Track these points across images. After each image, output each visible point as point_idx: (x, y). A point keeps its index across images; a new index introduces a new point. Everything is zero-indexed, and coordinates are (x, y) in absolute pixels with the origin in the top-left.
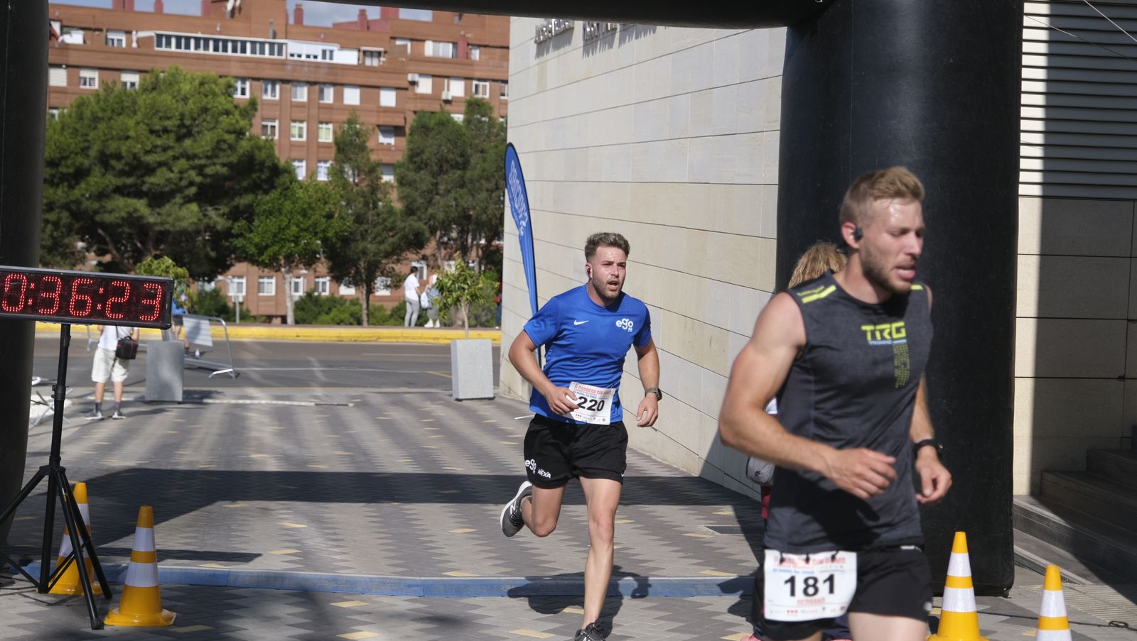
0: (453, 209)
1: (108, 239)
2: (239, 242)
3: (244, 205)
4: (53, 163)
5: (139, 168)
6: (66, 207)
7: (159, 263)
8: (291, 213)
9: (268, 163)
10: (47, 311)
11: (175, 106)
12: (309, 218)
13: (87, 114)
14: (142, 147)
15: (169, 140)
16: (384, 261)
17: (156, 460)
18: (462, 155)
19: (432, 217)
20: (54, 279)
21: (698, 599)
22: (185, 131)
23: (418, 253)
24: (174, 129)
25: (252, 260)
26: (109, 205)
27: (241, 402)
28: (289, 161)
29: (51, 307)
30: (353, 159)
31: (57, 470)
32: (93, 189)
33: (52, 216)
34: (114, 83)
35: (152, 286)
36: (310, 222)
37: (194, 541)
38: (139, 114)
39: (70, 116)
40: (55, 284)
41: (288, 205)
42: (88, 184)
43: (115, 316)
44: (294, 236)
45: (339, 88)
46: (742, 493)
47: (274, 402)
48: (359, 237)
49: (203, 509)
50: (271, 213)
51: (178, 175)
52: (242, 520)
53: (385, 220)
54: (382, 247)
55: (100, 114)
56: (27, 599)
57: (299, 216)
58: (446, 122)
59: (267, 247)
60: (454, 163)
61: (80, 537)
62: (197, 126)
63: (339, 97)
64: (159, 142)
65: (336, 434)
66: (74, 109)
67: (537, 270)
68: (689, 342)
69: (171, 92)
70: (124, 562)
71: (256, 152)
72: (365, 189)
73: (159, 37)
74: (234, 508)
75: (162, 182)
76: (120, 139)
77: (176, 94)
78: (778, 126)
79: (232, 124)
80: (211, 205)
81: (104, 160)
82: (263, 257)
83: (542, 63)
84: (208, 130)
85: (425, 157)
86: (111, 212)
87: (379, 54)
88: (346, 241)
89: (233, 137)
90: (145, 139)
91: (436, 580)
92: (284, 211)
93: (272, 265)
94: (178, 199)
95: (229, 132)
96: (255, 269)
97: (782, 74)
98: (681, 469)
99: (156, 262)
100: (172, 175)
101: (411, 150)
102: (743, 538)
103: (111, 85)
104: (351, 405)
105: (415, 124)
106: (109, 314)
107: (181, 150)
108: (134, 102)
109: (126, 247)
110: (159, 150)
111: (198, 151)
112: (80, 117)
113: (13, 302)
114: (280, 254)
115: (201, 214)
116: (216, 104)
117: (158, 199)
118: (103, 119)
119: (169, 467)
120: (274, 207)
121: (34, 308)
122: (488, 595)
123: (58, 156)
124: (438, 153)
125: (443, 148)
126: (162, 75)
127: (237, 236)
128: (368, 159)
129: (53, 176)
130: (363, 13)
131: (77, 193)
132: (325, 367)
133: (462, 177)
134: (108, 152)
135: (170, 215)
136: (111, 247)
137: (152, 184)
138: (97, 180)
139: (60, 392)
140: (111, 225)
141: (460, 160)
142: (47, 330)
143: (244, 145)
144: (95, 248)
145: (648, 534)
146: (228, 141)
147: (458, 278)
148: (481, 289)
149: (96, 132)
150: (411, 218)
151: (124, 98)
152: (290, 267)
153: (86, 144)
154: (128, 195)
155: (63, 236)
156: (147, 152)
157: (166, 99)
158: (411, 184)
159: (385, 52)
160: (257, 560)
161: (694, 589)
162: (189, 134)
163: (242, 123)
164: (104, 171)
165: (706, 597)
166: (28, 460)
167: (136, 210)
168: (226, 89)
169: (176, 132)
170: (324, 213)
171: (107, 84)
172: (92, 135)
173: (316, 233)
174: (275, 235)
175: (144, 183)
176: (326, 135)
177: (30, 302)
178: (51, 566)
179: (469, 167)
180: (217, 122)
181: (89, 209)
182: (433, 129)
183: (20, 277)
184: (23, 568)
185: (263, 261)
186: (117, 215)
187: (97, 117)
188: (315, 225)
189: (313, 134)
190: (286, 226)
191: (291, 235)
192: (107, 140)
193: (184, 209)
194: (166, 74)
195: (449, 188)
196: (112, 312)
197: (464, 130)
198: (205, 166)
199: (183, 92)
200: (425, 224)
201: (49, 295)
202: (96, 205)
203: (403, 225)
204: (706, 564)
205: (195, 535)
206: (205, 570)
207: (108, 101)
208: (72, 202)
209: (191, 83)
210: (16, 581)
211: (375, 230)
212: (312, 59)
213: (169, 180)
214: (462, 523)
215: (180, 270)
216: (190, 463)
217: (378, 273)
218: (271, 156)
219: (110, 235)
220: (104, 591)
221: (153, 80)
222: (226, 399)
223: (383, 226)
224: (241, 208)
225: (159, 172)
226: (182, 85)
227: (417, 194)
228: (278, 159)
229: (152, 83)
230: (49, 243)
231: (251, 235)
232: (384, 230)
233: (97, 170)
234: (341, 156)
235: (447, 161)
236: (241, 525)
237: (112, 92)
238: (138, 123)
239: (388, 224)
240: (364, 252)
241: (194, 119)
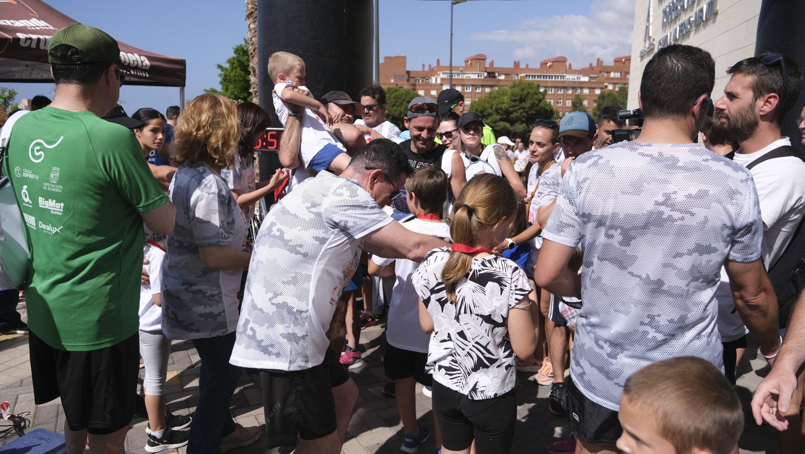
4: (482, 112)
5: (507, 112)
9: (549, 110)
11: (520, 92)
13: (493, 96)
15: (517, 103)
22: (522, 100)
24: (519, 99)
26: (498, 124)
28: (556, 109)
45: (582, 89)
51: (520, 114)
55: (496, 96)
58: (611, 94)
62: (526, 98)
63: (582, 92)
71: (545, 107)
73: (527, 76)
75: (515, 117)
76: (502, 103)
77: (520, 88)
79: (538, 98)
81: (497, 111)
84: (530, 100)
87: (595, 77)
90: (509, 103)
94: (520, 122)
95: (537, 100)
100: (516, 114)
107: (521, 106)
108: (507, 91)
110: (514, 106)
112: (491, 98)
115: (526, 127)
116: (533, 92)
117: (513, 122)
130: (591, 65)
134: (498, 108)
137: (511, 117)
143: (542, 104)
146: (537, 103)
153: (492, 106)
156: (510, 107)
157: (517, 90)
159: (598, 77)
162: (524, 101)
163: (541, 97)
167: (506, 126)
169: (520, 101)
172: (493, 103)
175: (509, 117)
176: (569, 103)
180: (533, 97)
186: (500, 127)
192: (498, 104)
197: (617, 97)
198: (528, 111)
199: (522, 88)
202: (494, 125)
209: (525, 85)
212: (573, 80)
213: (517, 116)
226: (522, 85)
228: (553, 109)
233: (495, 114)
237: (500, 92)
238: (508, 98)
241: (525, 96)
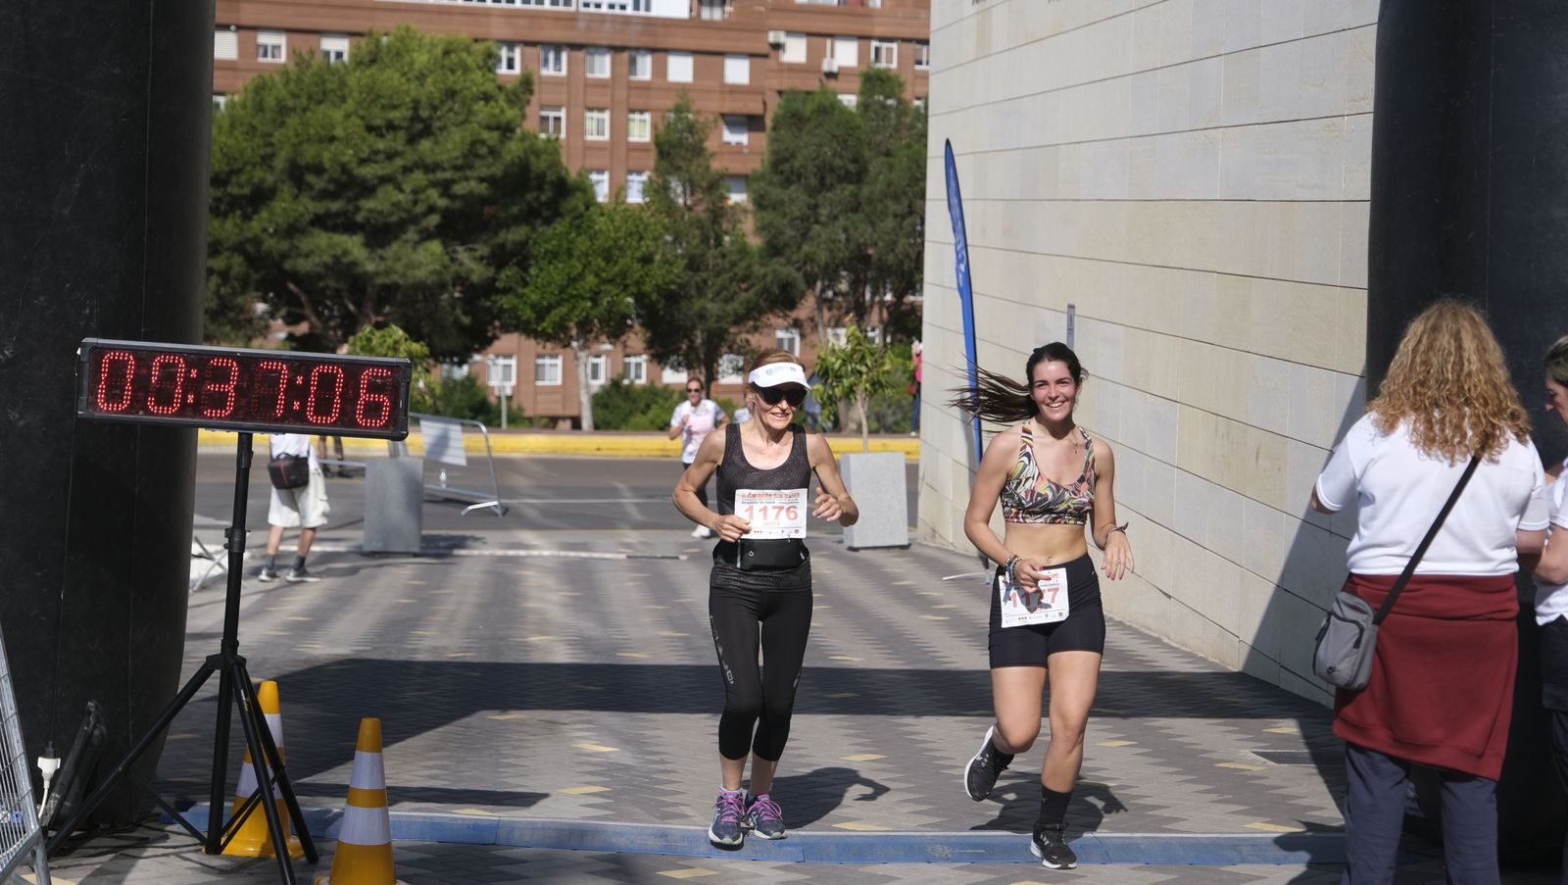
0: (842, 246)
1: (303, 298)
2: (505, 301)
3: (514, 242)
4: (219, 181)
5: (352, 187)
6: (239, 248)
7: (383, 336)
8: (587, 255)
9: (551, 176)
10: (216, 412)
11: (405, 87)
12: (616, 262)
13: (270, 101)
14: (355, 152)
15: (397, 141)
16: (733, 330)
17: (383, 645)
18: (855, 161)
19: (809, 259)
20: (227, 363)
21: (1242, 869)
22: (421, 128)
23: (786, 316)
24: (405, 124)
25: (527, 330)
26: (305, 244)
27: (511, 553)
28: (583, 172)
29: (223, 407)
30: (684, 168)
31: (232, 662)
32: (280, 220)
33: (219, 263)
34: (312, 53)
35: (377, 373)
36: (616, 269)
37: (446, 772)
38: (350, 101)
39: (244, 106)
40: (228, 369)
41: (582, 243)
42: (272, 213)
43: (322, 420)
44: (591, 290)
45: (661, 55)
46: (1308, 696)
47: (563, 553)
48: (693, 292)
49: (458, 722)
50: (553, 256)
51: (411, 197)
52: (516, 741)
53: (733, 264)
54: (730, 308)
55: (290, 103)
56: (188, 862)
57: (600, 260)
58: (829, 109)
59: (550, 308)
60: (843, 172)
61: (268, 766)
62: (439, 118)
63: (660, 70)
64: (381, 145)
65: (660, 603)
66: (250, 95)
67: (977, 341)
68: (1223, 456)
69: (398, 66)
70: (336, 805)
71: (533, 159)
72: (703, 216)
74: (506, 722)
75: (386, 207)
76: (321, 141)
77: (406, 69)
78: (1369, 105)
79: (494, 116)
80: (462, 244)
81: (297, 175)
82: (545, 325)
83: (984, 10)
84: (457, 126)
85: (797, 164)
86: (307, 256)
88: (672, 298)
89: (496, 135)
90: (358, 142)
91: (823, 836)
92: (576, 253)
93: (556, 336)
94: (411, 234)
95: (489, 128)
96: (530, 344)
97: (1376, 21)
98: (1211, 659)
99: (378, 334)
100: (401, 197)
101: (775, 153)
102: (1315, 771)
103: (306, 57)
104: (683, 557)
105: (781, 112)
106: (312, 416)
107: (416, 157)
108: (343, 84)
109: (331, 310)
110: (381, 157)
111: (439, 158)
112: (260, 108)
113: (165, 399)
114: (571, 320)
115: (446, 258)
116: (468, 84)
117: (380, 234)
118: (294, 109)
119: (403, 657)
120: (560, 246)
121: (197, 409)
122: (906, 861)
123: (226, 168)
124: (818, 157)
125: (826, 149)
126: (385, 40)
127: (506, 291)
128: (708, 168)
129: (218, 200)
131: (255, 226)
132: (642, 497)
133: (855, 195)
134: (302, 162)
135: (398, 259)
136: (308, 311)
137: (371, 211)
138: (286, 206)
139: (237, 539)
140: (308, 275)
141: (852, 167)
142: (216, 442)
143: (513, 149)
144: (283, 312)
145: (1160, 764)
146: (490, 143)
147: (852, 356)
148: (888, 372)
149: (283, 130)
150: (775, 260)
151: (327, 77)
152: (587, 340)
153: (269, 150)
154: (335, 229)
155: (235, 294)
156: (363, 162)
157: (389, 78)
158: (775, 206)
160: (542, 803)
161: (1236, 853)
162: (427, 131)
163: (511, 113)
164: (296, 191)
165: (1256, 866)
166: (188, 645)
167: (346, 253)
168: (485, 60)
169: (407, 129)
170: (638, 254)
171: (300, 55)
172: (277, 135)
173: (626, 287)
174: (563, 290)
175: (358, 209)
176: (641, 130)
177: (190, 399)
178: (225, 811)
179: (867, 180)
180: (470, 112)
181: (274, 251)
182: (809, 119)
183: (174, 359)
184: (183, 814)
185: (544, 330)
186: (317, 260)
187: (285, 107)
188: (624, 274)
189: (619, 129)
190: (579, 274)
191: (587, 287)
192: (301, 143)
193: (420, 250)
194: (392, 38)
195: (835, 212)
196: (316, 413)
197: (858, 121)
198: (453, 181)
199: (417, 66)
200: (799, 269)
201: (220, 388)
202: (284, 245)
203: (762, 271)
204: (1256, 812)
205: (445, 763)
206: (462, 819)
207: (302, 81)
208: (249, 240)
209: (429, 51)
210: (171, 835)
211: (719, 281)
212: (617, 11)
213: (396, 205)
214: (861, 744)
215: (416, 347)
216: (434, 649)
217: (724, 349)
218: (555, 164)
219: (307, 292)
220: (305, 850)
221: (372, 47)
222: (489, 548)
223: (731, 274)
224: (509, 246)
225: (381, 192)
226: (415, 55)
227: (785, 222)
228: (567, 170)
229: (371, 52)
230: (214, 304)
231: (526, 291)
232: (732, 280)
233: (286, 190)
234: (665, 164)
235: (832, 170)
236: (515, 748)
237: (307, 68)
238: (348, 116)
239: (740, 270)
240: (702, 316)
241: (435, 108)
